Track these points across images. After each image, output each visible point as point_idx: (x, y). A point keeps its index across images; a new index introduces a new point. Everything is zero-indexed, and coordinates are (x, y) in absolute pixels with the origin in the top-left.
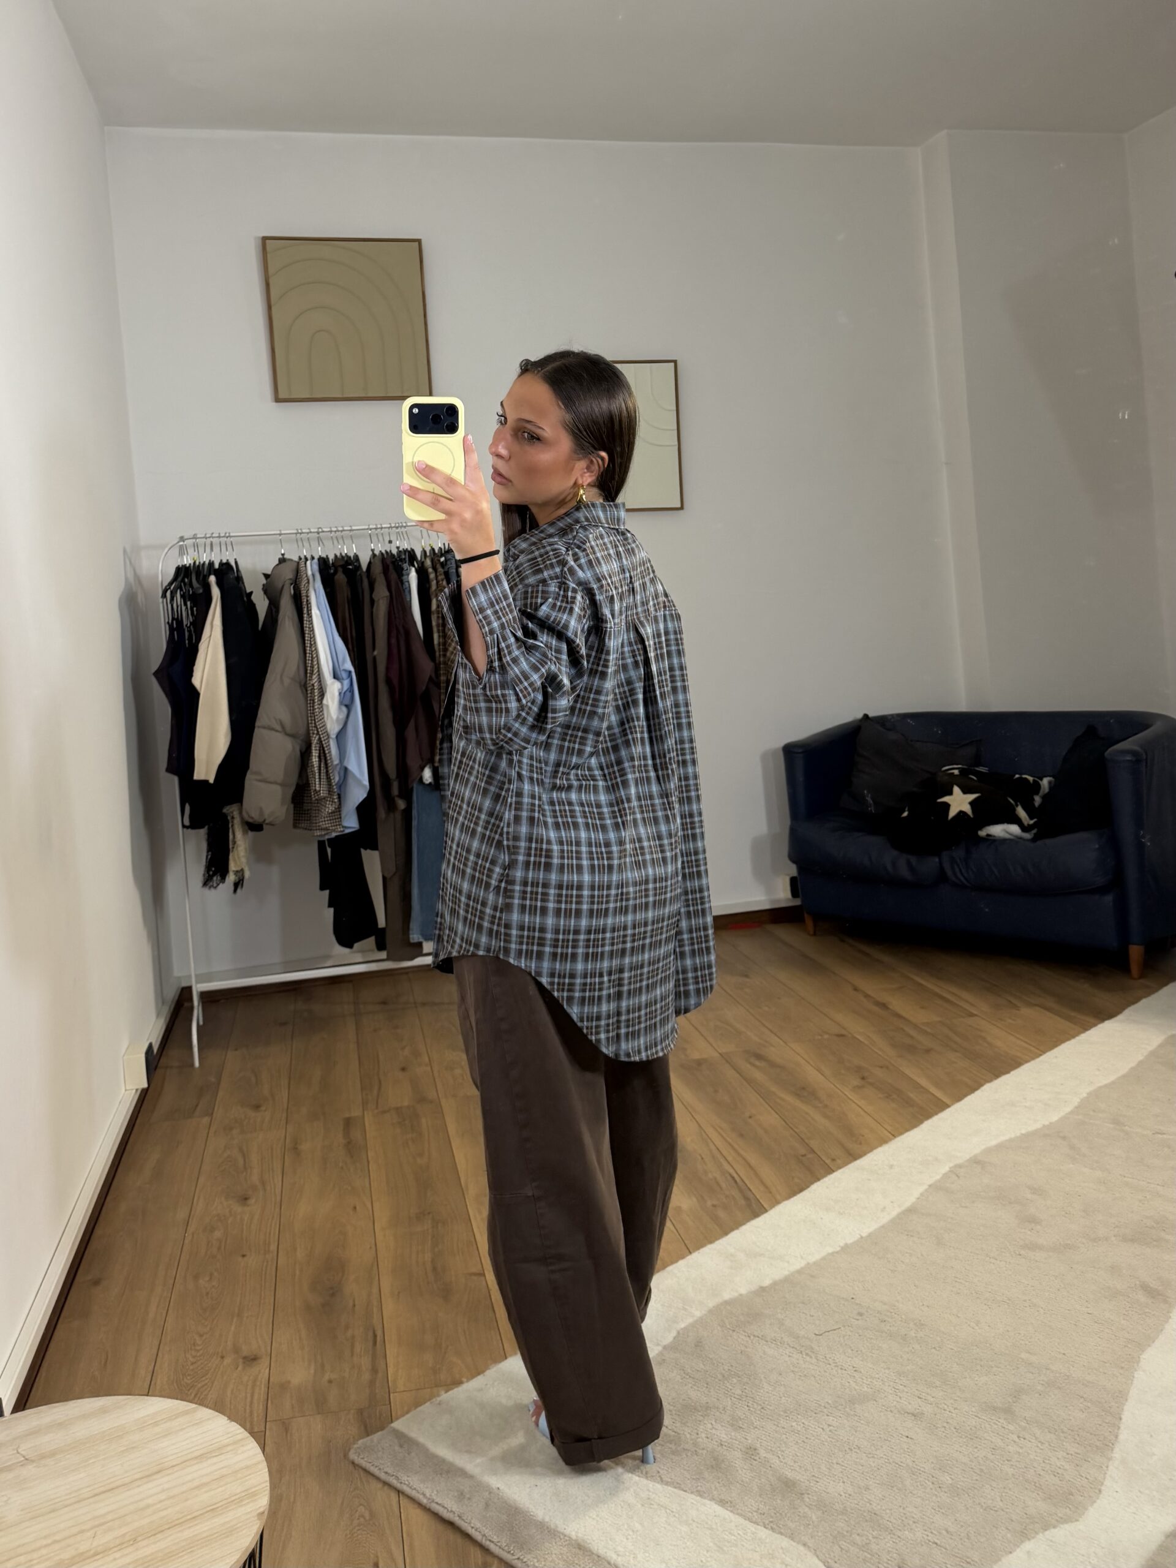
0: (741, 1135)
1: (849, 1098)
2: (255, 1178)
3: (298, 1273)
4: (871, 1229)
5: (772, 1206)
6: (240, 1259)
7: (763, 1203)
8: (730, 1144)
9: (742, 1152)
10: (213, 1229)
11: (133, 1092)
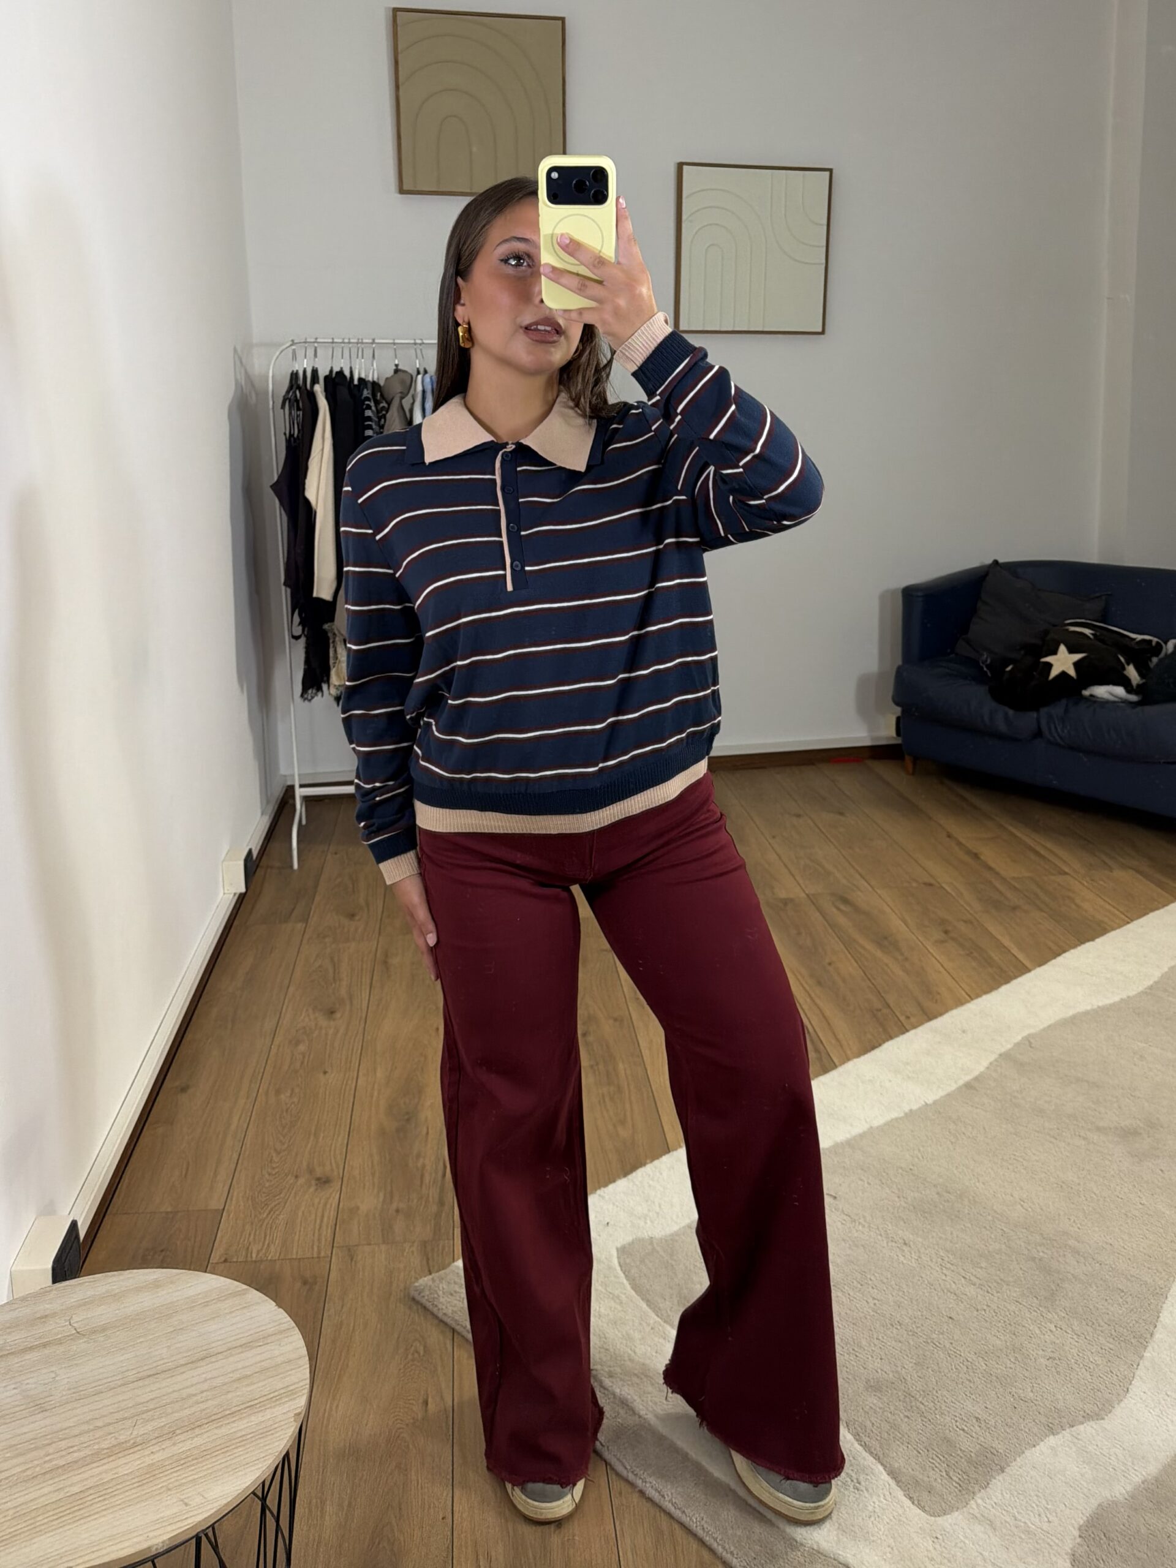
0: (819, 983)
1: (929, 951)
2: (343, 992)
3: (376, 1094)
4: (937, 1097)
6: (321, 1075)
7: (833, 1058)
10: (298, 1043)
11: (232, 896)
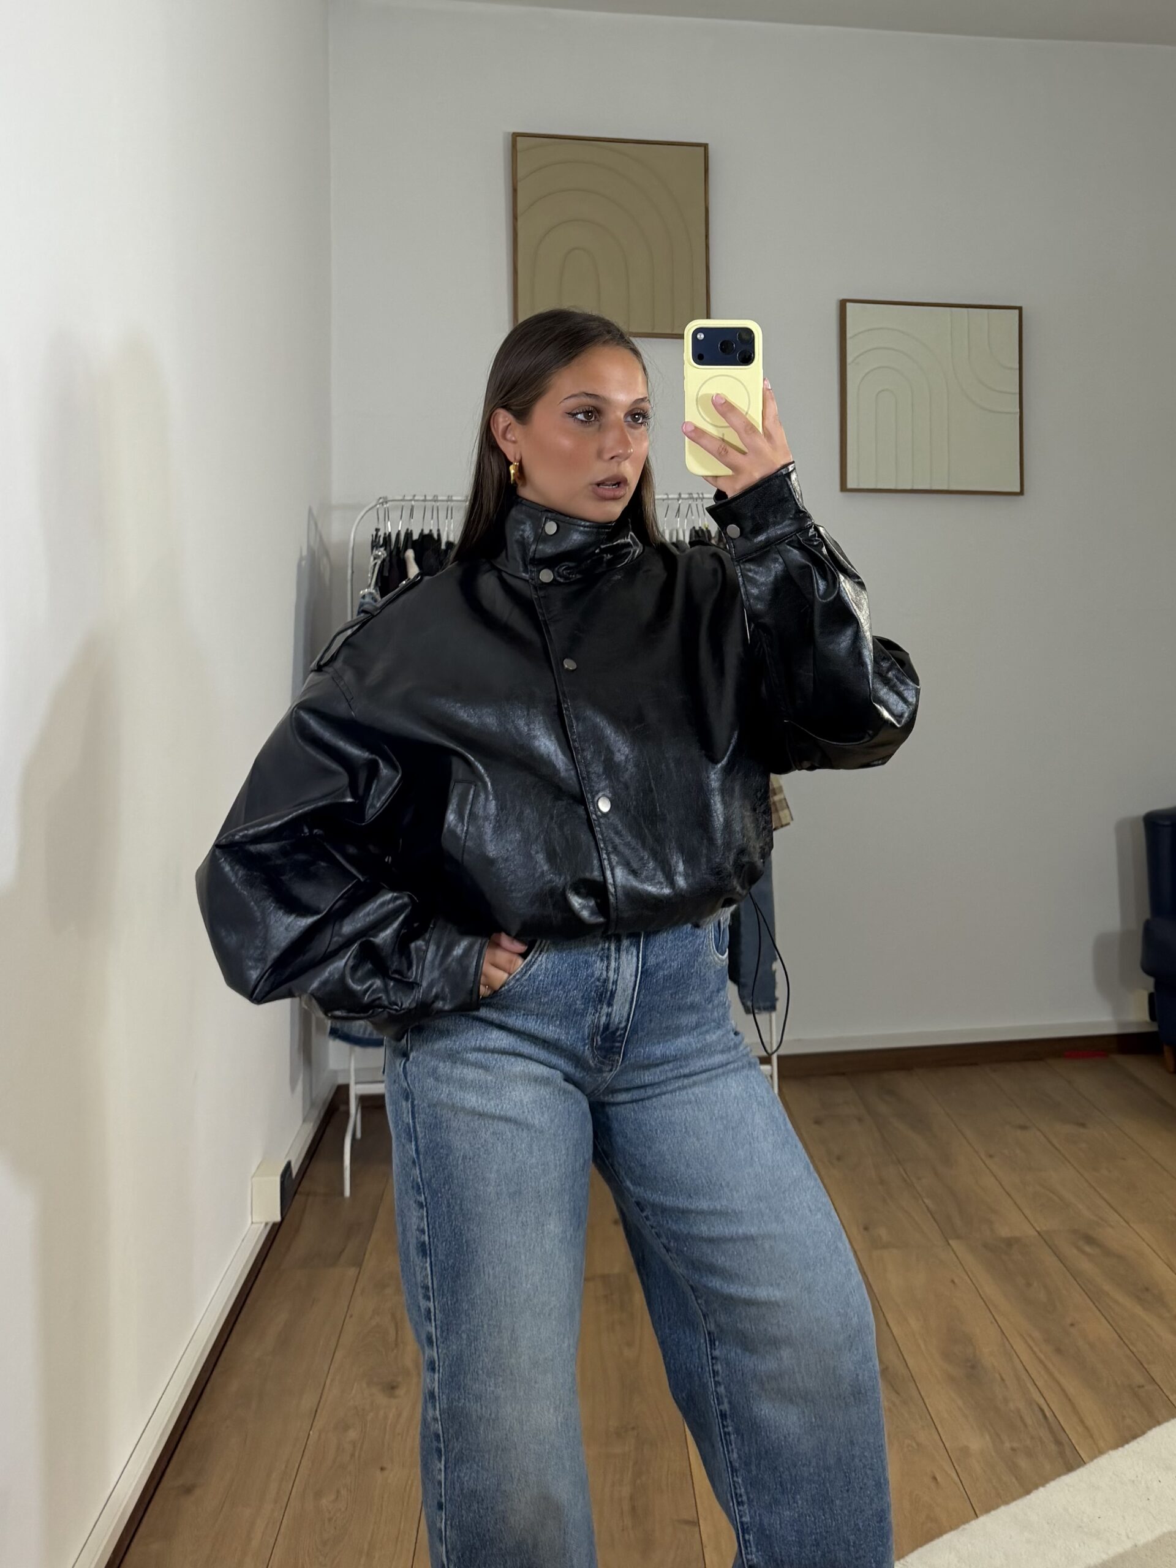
0: (1058, 1351)
5: (1092, 1458)
6: (376, 1474)
7: (1080, 1452)
8: (1041, 1362)
9: (1057, 1375)
10: (346, 1428)
11: (263, 1225)
